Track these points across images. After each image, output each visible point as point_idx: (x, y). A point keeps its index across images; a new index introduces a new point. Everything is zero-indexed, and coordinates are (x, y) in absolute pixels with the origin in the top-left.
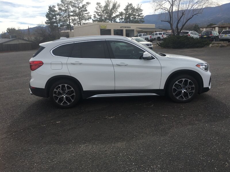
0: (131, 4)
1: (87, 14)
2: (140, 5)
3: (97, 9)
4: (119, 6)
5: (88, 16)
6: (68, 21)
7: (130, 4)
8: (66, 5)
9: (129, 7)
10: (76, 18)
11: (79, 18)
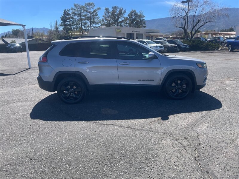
0: (135, 11)
1: (97, 18)
2: (142, 11)
3: (105, 14)
4: (125, 12)
5: (98, 20)
6: (81, 24)
7: (133, 10)
8: (79, 10)
9: (133, 13)
10: (87, 21)
11: (90, 22)
